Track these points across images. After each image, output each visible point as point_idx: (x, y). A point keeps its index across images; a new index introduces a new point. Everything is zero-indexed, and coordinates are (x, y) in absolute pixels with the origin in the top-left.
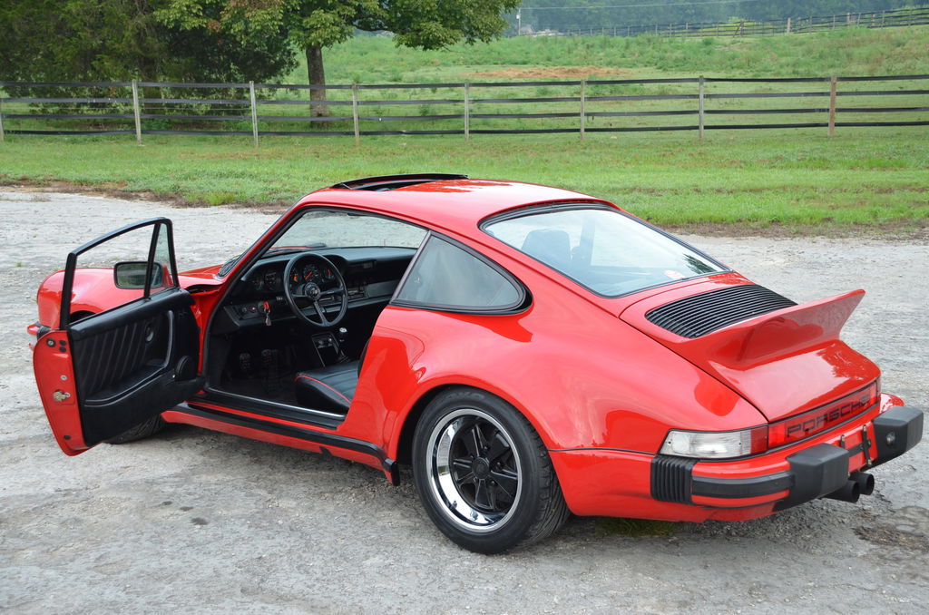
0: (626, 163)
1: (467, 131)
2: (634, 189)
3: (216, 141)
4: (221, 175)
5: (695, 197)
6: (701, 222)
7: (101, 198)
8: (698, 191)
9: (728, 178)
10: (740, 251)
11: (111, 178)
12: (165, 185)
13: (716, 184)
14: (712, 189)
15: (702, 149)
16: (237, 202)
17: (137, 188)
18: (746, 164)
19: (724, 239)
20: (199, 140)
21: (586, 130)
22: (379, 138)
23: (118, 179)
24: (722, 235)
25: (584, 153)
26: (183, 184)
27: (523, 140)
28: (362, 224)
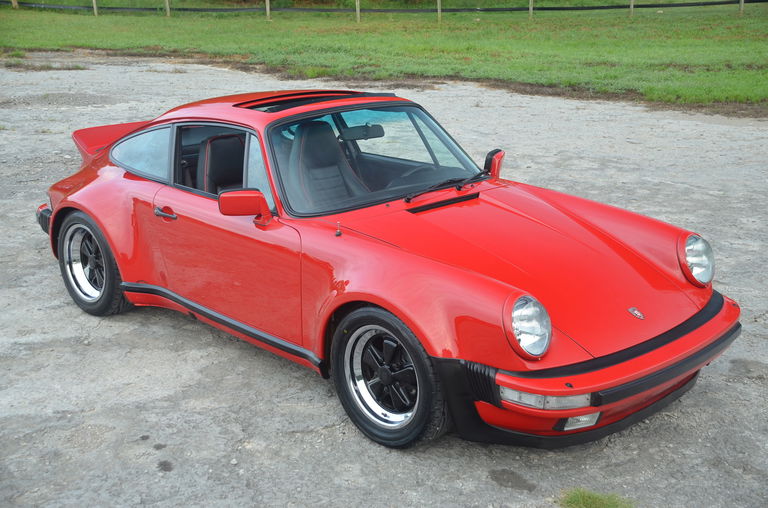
0: (668, 37)
1: (531, 8)
2: (668, 65)
3: (328, 16)
4: (322, 50)
5: (725, 73)
6: (728, 101)
7: (226, 69)
8: (729, 66)
9: (760, 52)
10: (760, 134)
11: (238, 51)
12: (276, 59)
13: (746, 59)
14: (743, 65)
15: (739, 22)
16: (330, 76)
17: (255, 60)
19: (747, 120)
20: (315, 16)
21: (635, 6)
22: (459, 14)
23: (243, 52)
24: (745, 116)
25: (630, 28)
26: (292, 58)
27: (579, 16)
28: (425, 97)
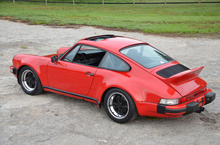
0: (146, 13)
1: (103, 3)
2: (148, 22)
3: (35, 4)
4: (39, 15)
5: (163, 24)
6: (165, 33)
7: (7, 21)
8: (164, 23)
9: (172, 19)
10: (175, 42)
11: (9, 15)
12: (24, 18)
13: (169, 20)
14: (168, 22)
15: (165, 9)
16: (45, 24)
17: (16, 18)
18: (177, 14)
19: (171, 38)
20: (30, 3)
21: (135, 3)
22: (80, 4)
23: (11, 15)
24: (171, 37)
25: (134, 10)
26: (30, 18)
27: (118, 6)
28: (78, 31)
